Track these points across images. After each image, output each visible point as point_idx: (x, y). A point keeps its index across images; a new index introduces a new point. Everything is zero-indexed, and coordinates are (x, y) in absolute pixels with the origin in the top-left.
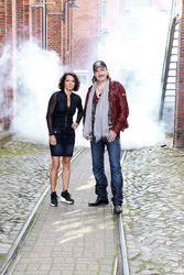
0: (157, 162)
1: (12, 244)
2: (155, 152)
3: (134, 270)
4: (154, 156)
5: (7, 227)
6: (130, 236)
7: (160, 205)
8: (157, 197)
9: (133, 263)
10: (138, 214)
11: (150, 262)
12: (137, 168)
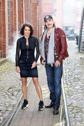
0: (78, 65)
1: (18, 101)
2: (78, 61)
3: (69, 110)
4: (77, 62)
5: (15, 93)
6: (67, 96)
7: (80, 83)
8: (79, 80)
9: (69, 107)
10: (71, 87)
11: (76, 107)
12: (70, 67)
